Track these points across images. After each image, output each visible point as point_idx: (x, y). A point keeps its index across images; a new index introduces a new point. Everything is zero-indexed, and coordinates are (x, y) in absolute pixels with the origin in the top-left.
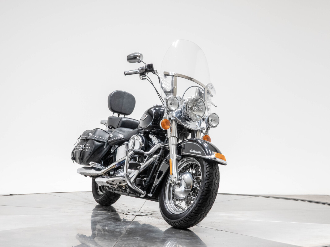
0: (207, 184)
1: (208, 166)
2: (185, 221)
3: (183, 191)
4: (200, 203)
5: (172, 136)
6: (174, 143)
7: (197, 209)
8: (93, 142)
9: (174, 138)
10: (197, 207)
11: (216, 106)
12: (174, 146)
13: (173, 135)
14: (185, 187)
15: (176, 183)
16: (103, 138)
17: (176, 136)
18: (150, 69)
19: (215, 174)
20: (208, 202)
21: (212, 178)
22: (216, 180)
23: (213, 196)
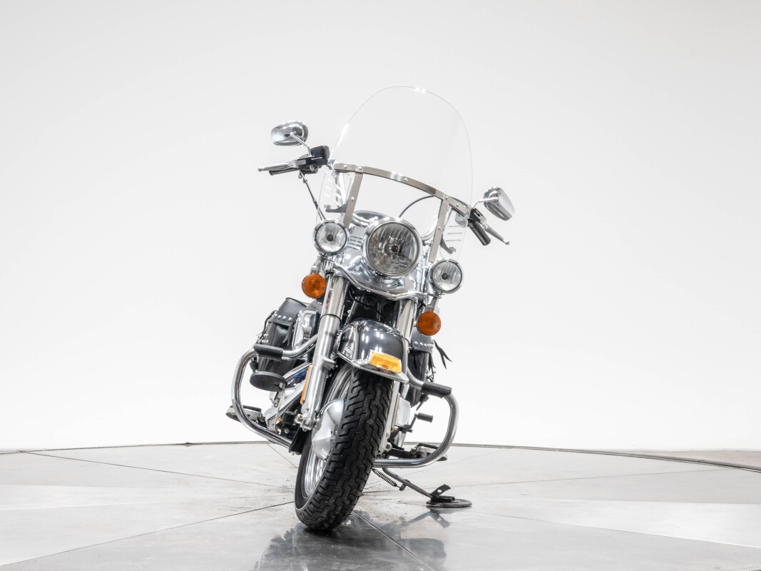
0: (345, 427)
1: (357, 383)
2: (309, 512)
3: (329, 440)
4: (330, 470)
5: (329, 313)
6: (329, 331)
7: (326, 484)
9: (332, 318)
10: (325, 480)
11: (507, 243)
12: (328, 337)
13: (332, 310)
14: (332, 432)
15: (305, 421)
17: (338, 315)
18: (318, 158)
19: (370, 404)
20: (346, 468)
21: (358, 412)
22: (370, 418)
23: (358, 456)
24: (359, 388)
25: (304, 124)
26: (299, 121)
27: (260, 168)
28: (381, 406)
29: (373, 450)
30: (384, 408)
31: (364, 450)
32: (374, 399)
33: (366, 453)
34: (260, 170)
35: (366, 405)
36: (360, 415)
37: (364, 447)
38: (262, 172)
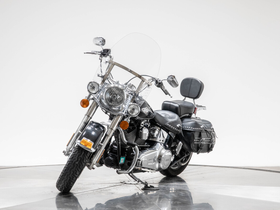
18: (105, 53)
19: (78, 156)
20: (66, 176)
21: (74, 158)
22: (77, 161)
23: (70, 174)
24: (77, 150)
25: (104, 39)
26: (103, 37)
27: (85, 52)
28: (83, 158)
29: (76, 172)
30: (84, 159)
31: (73, 172)
32: (80, 155)
33: (73, 173)
34: (85, 53)
35: (77, 156)
36: (74, 159)
37: (73, 171)
38: (85, 54)
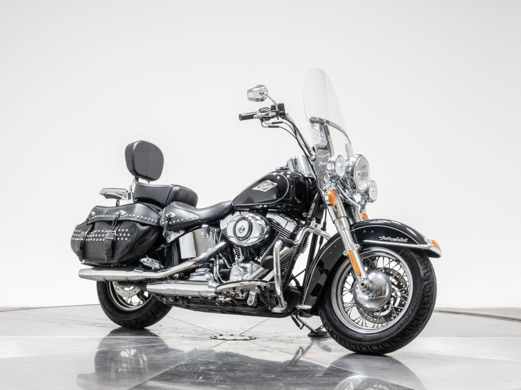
0: (427, 287)
8: (135, 226)
16: (149, 219)
